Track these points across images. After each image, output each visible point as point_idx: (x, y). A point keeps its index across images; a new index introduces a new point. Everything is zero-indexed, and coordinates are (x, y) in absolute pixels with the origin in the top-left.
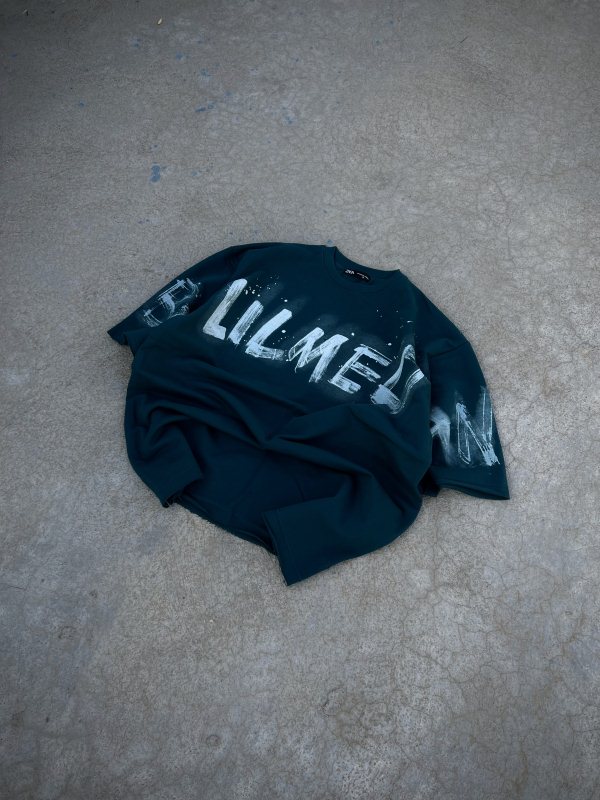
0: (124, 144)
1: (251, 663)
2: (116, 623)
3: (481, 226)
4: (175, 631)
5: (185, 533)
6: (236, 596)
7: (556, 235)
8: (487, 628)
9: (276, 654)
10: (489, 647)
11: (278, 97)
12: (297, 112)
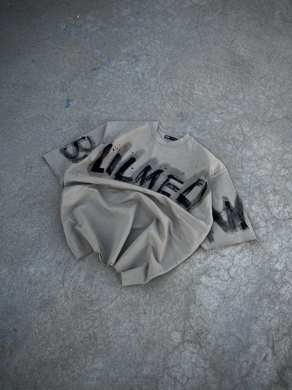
0: (53, 85)
1: (89, 374)
2: (25, 346)
3: (229, 147)
4: (53, 353)
5: (63, 302)
6: (85, 338)
7: (267, 155)
8: (206, 366)
9: (101, 370)
10: (206, 376)
11: (134, 65)
12: (143, 75)
